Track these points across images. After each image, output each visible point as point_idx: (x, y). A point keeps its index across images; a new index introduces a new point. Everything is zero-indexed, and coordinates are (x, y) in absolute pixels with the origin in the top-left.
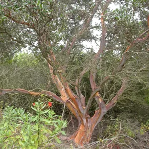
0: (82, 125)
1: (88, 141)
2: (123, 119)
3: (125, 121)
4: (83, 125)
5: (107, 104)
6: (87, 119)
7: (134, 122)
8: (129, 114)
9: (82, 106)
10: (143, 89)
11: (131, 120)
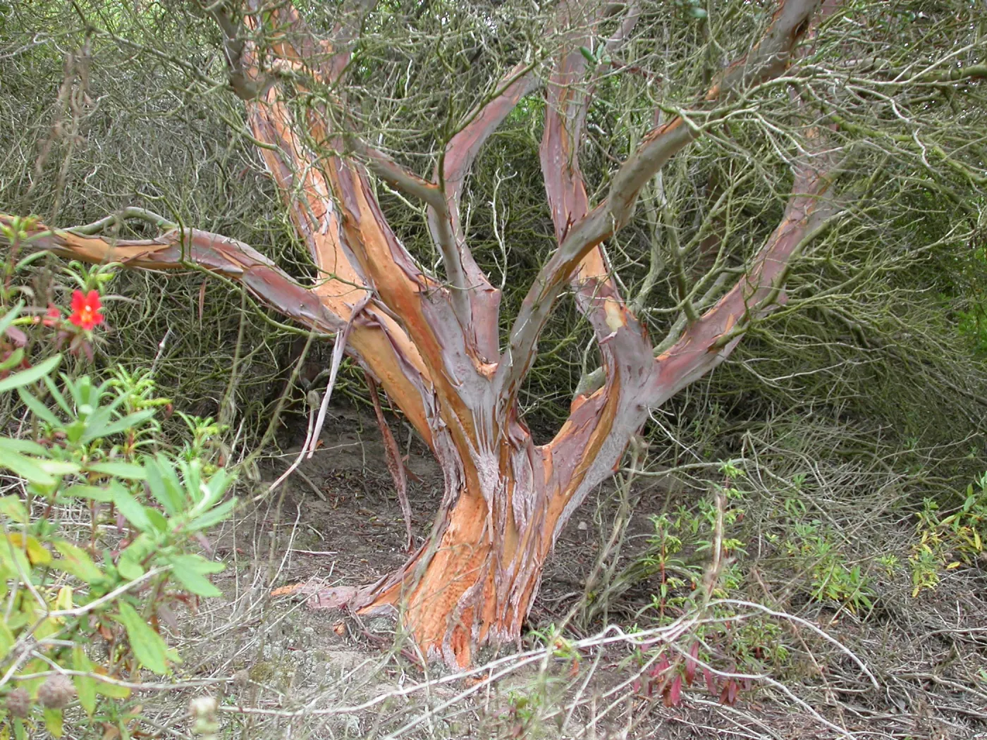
0: (464, 503)
1: (507, 622)
2: (786, 466)
3: (800, 476)
4: (479, 499)
5: (668, 347)
6: (505, 452)
7: (863, 490)
8: (834, 431)
9: (472, 351)
10: (949, 238)
11: (843, 471)
